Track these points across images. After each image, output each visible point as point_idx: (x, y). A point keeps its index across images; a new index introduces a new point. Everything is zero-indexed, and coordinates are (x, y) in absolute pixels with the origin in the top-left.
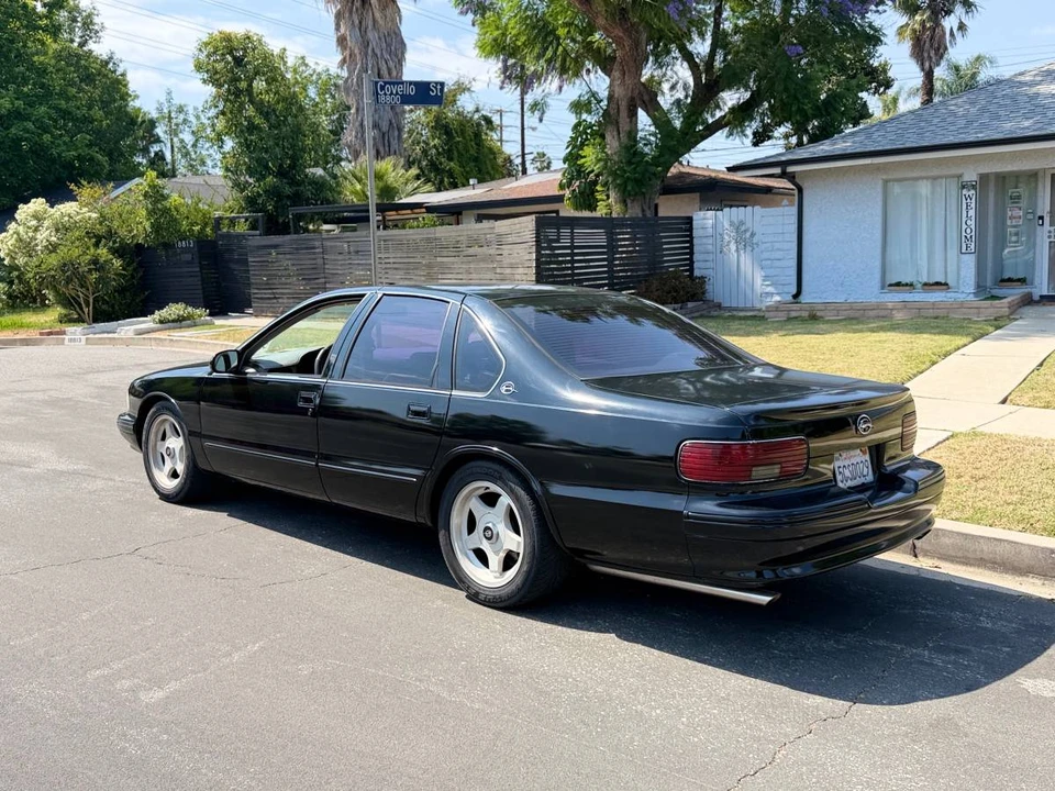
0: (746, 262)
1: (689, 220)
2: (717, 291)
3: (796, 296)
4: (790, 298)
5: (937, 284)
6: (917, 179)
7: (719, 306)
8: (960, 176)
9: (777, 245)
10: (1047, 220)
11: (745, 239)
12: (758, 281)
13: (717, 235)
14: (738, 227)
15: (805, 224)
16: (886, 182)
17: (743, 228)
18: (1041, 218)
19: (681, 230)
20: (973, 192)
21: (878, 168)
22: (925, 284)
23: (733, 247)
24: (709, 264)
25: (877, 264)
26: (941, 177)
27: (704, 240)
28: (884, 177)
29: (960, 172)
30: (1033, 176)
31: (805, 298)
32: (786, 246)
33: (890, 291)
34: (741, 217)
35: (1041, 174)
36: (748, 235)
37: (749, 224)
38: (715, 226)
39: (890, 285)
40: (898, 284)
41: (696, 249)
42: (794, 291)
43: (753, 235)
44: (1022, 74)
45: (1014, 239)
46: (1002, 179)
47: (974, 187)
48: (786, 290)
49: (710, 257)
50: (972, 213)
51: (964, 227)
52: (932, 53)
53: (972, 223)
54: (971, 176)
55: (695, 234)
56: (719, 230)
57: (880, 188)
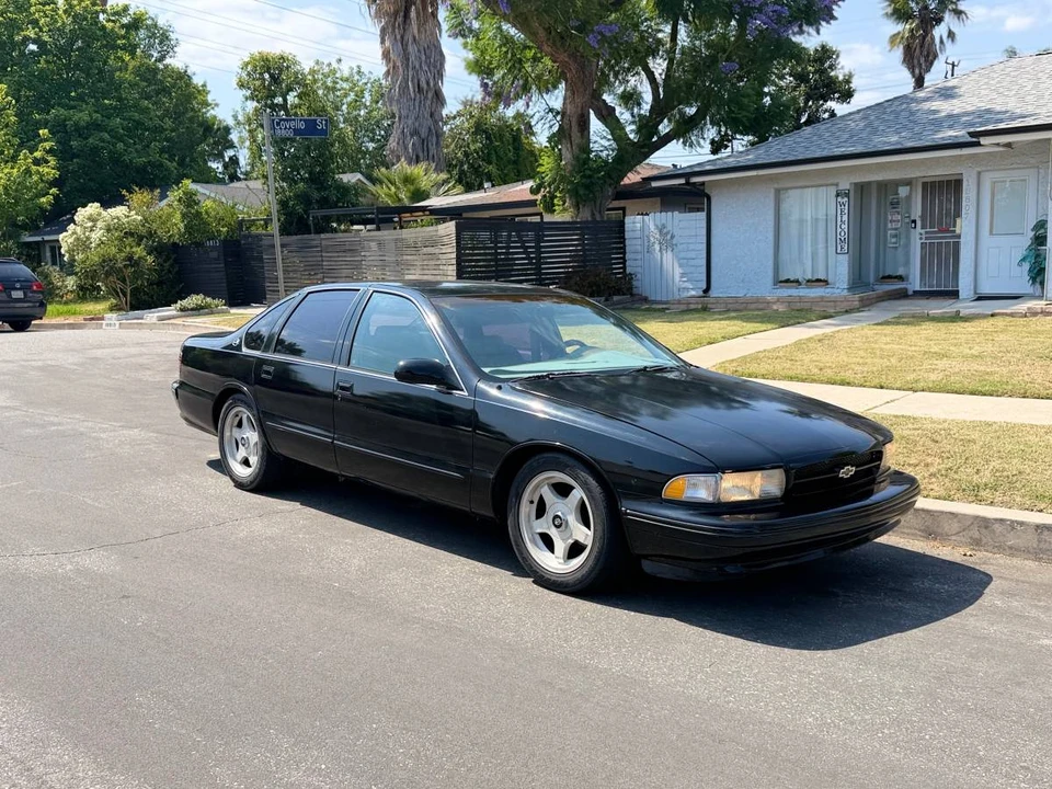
0: (668, 258)
1: (622, 224)
2: (644, 285)
3: (706, 291)
4: (701, 293)
5: (818, 280)
6: (802, 188)
7: (646, 300)
8: (837, 185)
9: (692, 247)
10: (919, 223)
11: (668, 241)
12: (677, 278)
13: (644, 236)
14: (661, 229)
15: (712, 228)
16: (778, 192)
17: (665, 230)
18: (914, 221)
19: (616, 232)
20: (846, 199)
21: (771, 178)
22: (808, 281)
23: (657, 247)
24: (639, 263)
25: (771, 262)
26: (822, 185)
27: (634, 242)
28: (776, 186)
29: (836, 181)
30: (908, 183)
31: (714, 293)
32: (698, 247)
33: (781, 287)
34: (664, 221)
35: (912, 182)
36: (669, 237)
37: (669, 228)
38: (642, 229)
39: (781, 282)
40: (787, 281)
41: (627, 249)
42: (705, 287)
43: (672, 237)
45: (892, 240)
47: (847, 195)
48: (698, 286)
49: (639, 257)
50: (845, 218)
51: (839, 230)
52: (922, 60)
53: (845, 227)
54: (845, 185)
55: (627, 235)
56: (646, 233)
57: (772, 195)
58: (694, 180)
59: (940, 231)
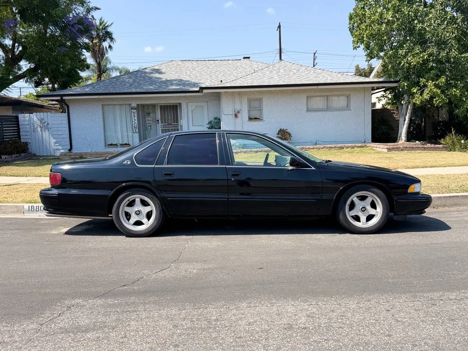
0: (46, 135)
1: (17, 118)
2: (33, 148)
3: (70, 150)
4: (67, 151)
5: (126, 144)
6: (114, 105)
7: (35, 155)
9: (59, 129)
10: (160, 121)
11: (45, 126)
12: (52, 144)
13: (31, 124)
14: (41, 120)
15: (71, 120)
16: (103, 105)
17: (43, 121)
18: (158, 121)
19: (13, 121)
20: (135, 111)
21: (99, 100)
22: (121, 144)
23: (39, 129)
24: (28, 137)
25: (103, 137)
26: (123, 104)
27: (25, 126)
28: (102, 103)
29: (130, 103)
30: (154, 106)
31: (74, 151)
32: (64, 129)
33: (109, 147)
34: (42, 117)
35: (156, 105)
36: (46, 124)
37: (46, 120)
38: (29, 120)
39: (108, 145)
40: (111, 145)
41: (21, 130)
42: (69, 148)
43: (48, 124)
45: (149, 128)
46: (143, 106)
47: (136, 109)
48: (65, 148)
49: (29, 134)
50: (136, 118)
51: (134, 123)
52: (100, 56)
53: (136, 122)
54: (134, 105)
55: (20, 123)
56: (32, 122)
57: (101, 108)
58: (65, 98)
59: (168, 125)
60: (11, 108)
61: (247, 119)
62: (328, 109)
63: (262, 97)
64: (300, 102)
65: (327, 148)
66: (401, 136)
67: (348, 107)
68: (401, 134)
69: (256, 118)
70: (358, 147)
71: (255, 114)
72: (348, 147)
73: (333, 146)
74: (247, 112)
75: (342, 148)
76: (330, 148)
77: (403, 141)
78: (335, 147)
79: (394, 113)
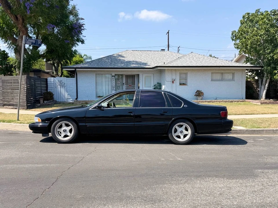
0: (63, 90)
1: (47, 79)
2: (55, 97)
3: (76, 99)
6: (102, 74)
7: (56, 101)
8: (112, 74)
9: (71, 87)
10: (125, 84)
11: (62, 85)
12: (66, 95)
13: (54, 83)
14: (60, 82)
15: (78, 82)
17: (62, 82)
18: (124, 84)
19: (44, 81)
20: (114, 78)
21: (95, 71)
23: (59, 87)
24: (53, 91)
25: (95, 92)
27: (51, 85)
28: (96, 73)
30: (122, 75)
31: (79, 99)
32: (73, 87)
33: (98, 98)
34: (61, 79)
36: (63, 84)
40: (99, 96)
41: (48, 87)
42: (76, 98)
44: (114, 54)
45: (119, 87)
46: (118, 75)
48: (74, 97)
49: (53, 89)
50: (114, 82)
53: (114, 84)
54: (113, 74)
55: (48, 83)
56: (55, 82)
57: (95, 76)
58: (77, 69)
59: (129, 86)
60: (33, 74)
61: (179, 84)
62: (222, 80)
63: (187, 72)
64: (207, 76)
65: (224, 101)
66: (262, 96)
67: (233, 79)
68: (262, 95)
69: (183, 84)
70: (241, 101)
71: (183, 81)
72: (235, 101)
73: (228, 100)
74: (179, 80)
75: (232, 102)
76: (226, 101)
77: (264, 99)
78: (228, 101)
79: (253, 83)
